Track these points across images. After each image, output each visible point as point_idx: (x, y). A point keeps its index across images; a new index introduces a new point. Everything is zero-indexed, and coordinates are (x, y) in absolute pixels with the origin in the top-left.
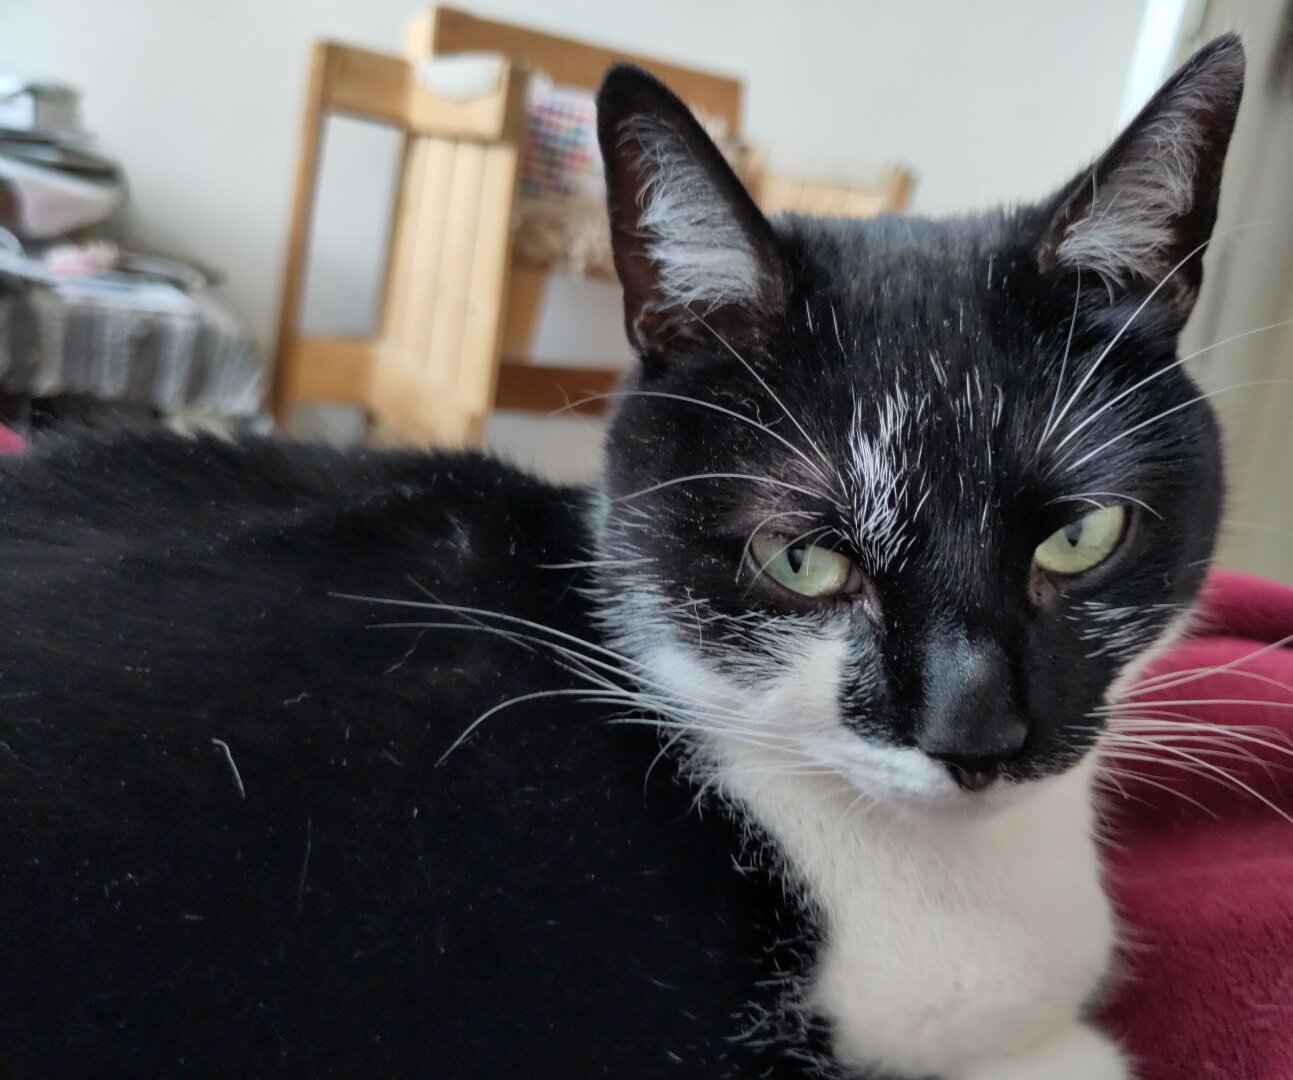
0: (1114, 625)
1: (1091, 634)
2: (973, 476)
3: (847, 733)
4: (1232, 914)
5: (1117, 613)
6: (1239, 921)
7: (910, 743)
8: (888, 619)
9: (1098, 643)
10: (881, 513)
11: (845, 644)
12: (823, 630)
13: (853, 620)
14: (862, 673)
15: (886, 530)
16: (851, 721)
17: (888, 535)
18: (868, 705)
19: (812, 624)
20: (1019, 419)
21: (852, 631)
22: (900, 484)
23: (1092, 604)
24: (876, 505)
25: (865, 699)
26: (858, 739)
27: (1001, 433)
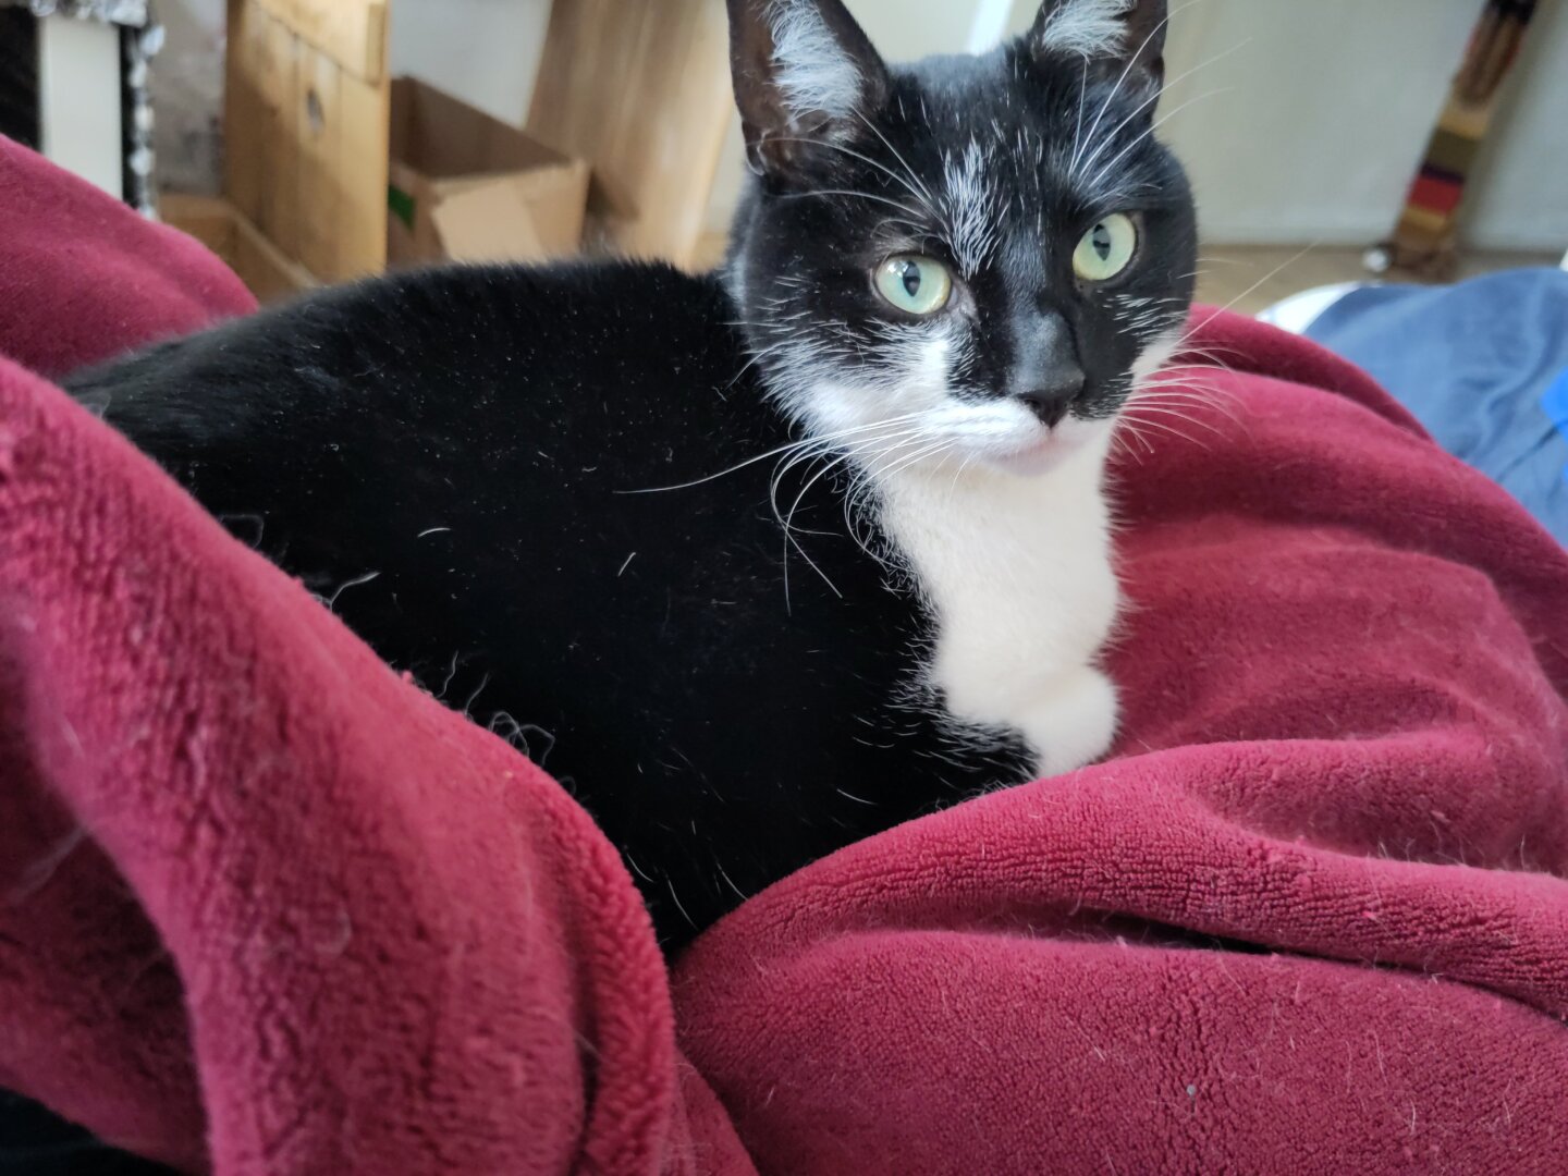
0: (1137, 311)
1: (1121, 316)
2: (1028, 197)
3: (952, 402)
4: (1185, 590)
5: (1139, 302)
6: (1190, 596)
7: (1002, 394)
8: (980, 312)
9: (1125, 323)
10: (974, 220)
11: (946, 342)
12: (929, 335)
13: (953, 322)
14: (963, 354)
15: (978, 233)
16: (956, 391)
17: (981, 237)
18: (969, 376)
19: (921, 331)
20: (1053, 156)
21: (953, 329)
22: (988, 201)
23: (1122, 297)
24: (971, 217)
25: (966, 372)
26: (961, 404)
27: (1041, 168)
